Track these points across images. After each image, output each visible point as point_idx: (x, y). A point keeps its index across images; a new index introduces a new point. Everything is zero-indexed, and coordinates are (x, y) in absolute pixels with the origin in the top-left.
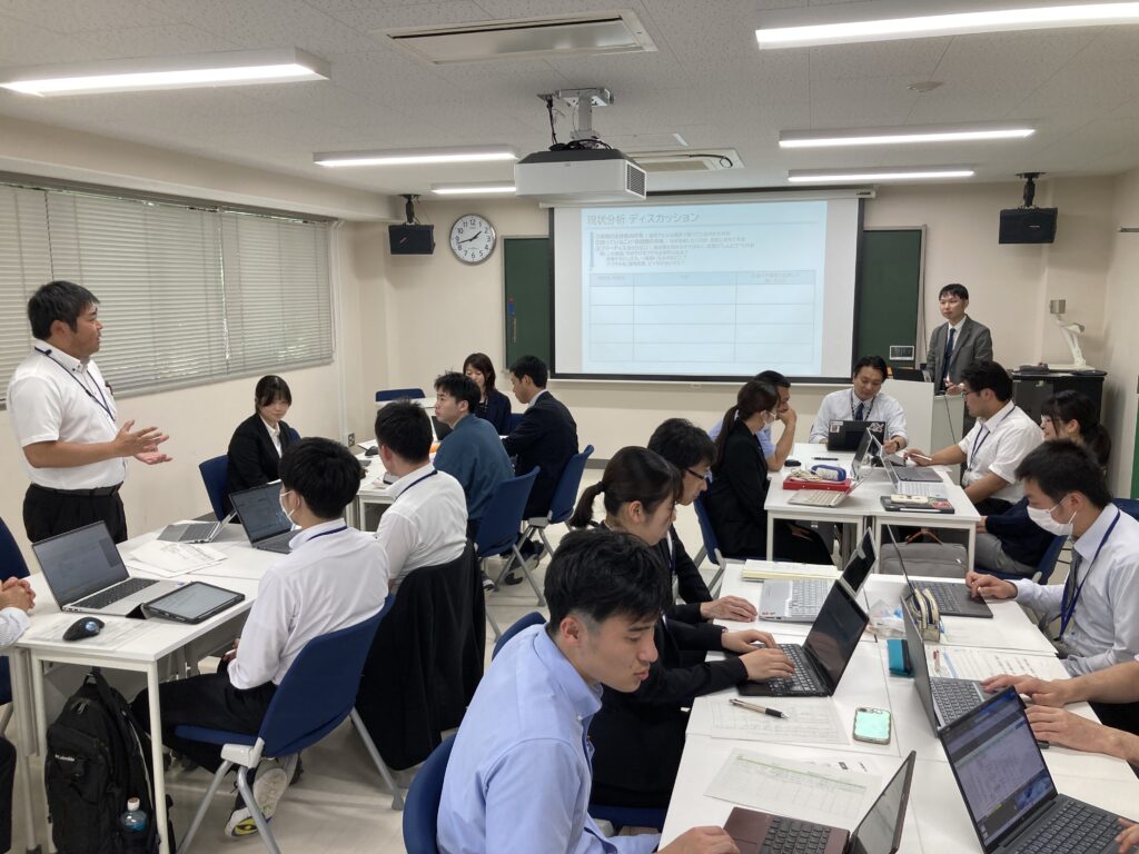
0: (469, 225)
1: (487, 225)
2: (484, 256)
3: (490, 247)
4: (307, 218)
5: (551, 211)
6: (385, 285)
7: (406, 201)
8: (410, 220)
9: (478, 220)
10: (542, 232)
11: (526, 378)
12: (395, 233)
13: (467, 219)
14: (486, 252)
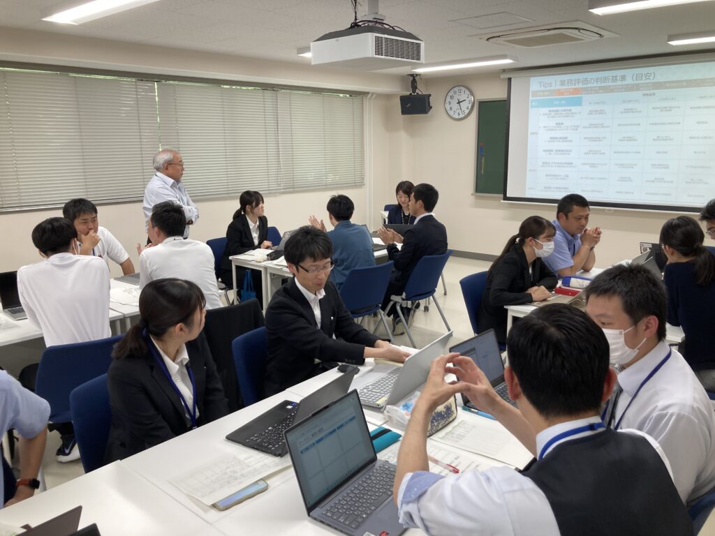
0: (457, 93)
1: (469, 93)
2: (466, 114)
3: (470, 108)
4: (353, 94)
5: (510, 79)
6: (403, 136)
7: (412, 78)
8: (414, 92)
9: (463, 89)
10: (503, 96)
11: (420, 202)
12: (404, 100)
13: (456, 89)
14: (467, 111)
